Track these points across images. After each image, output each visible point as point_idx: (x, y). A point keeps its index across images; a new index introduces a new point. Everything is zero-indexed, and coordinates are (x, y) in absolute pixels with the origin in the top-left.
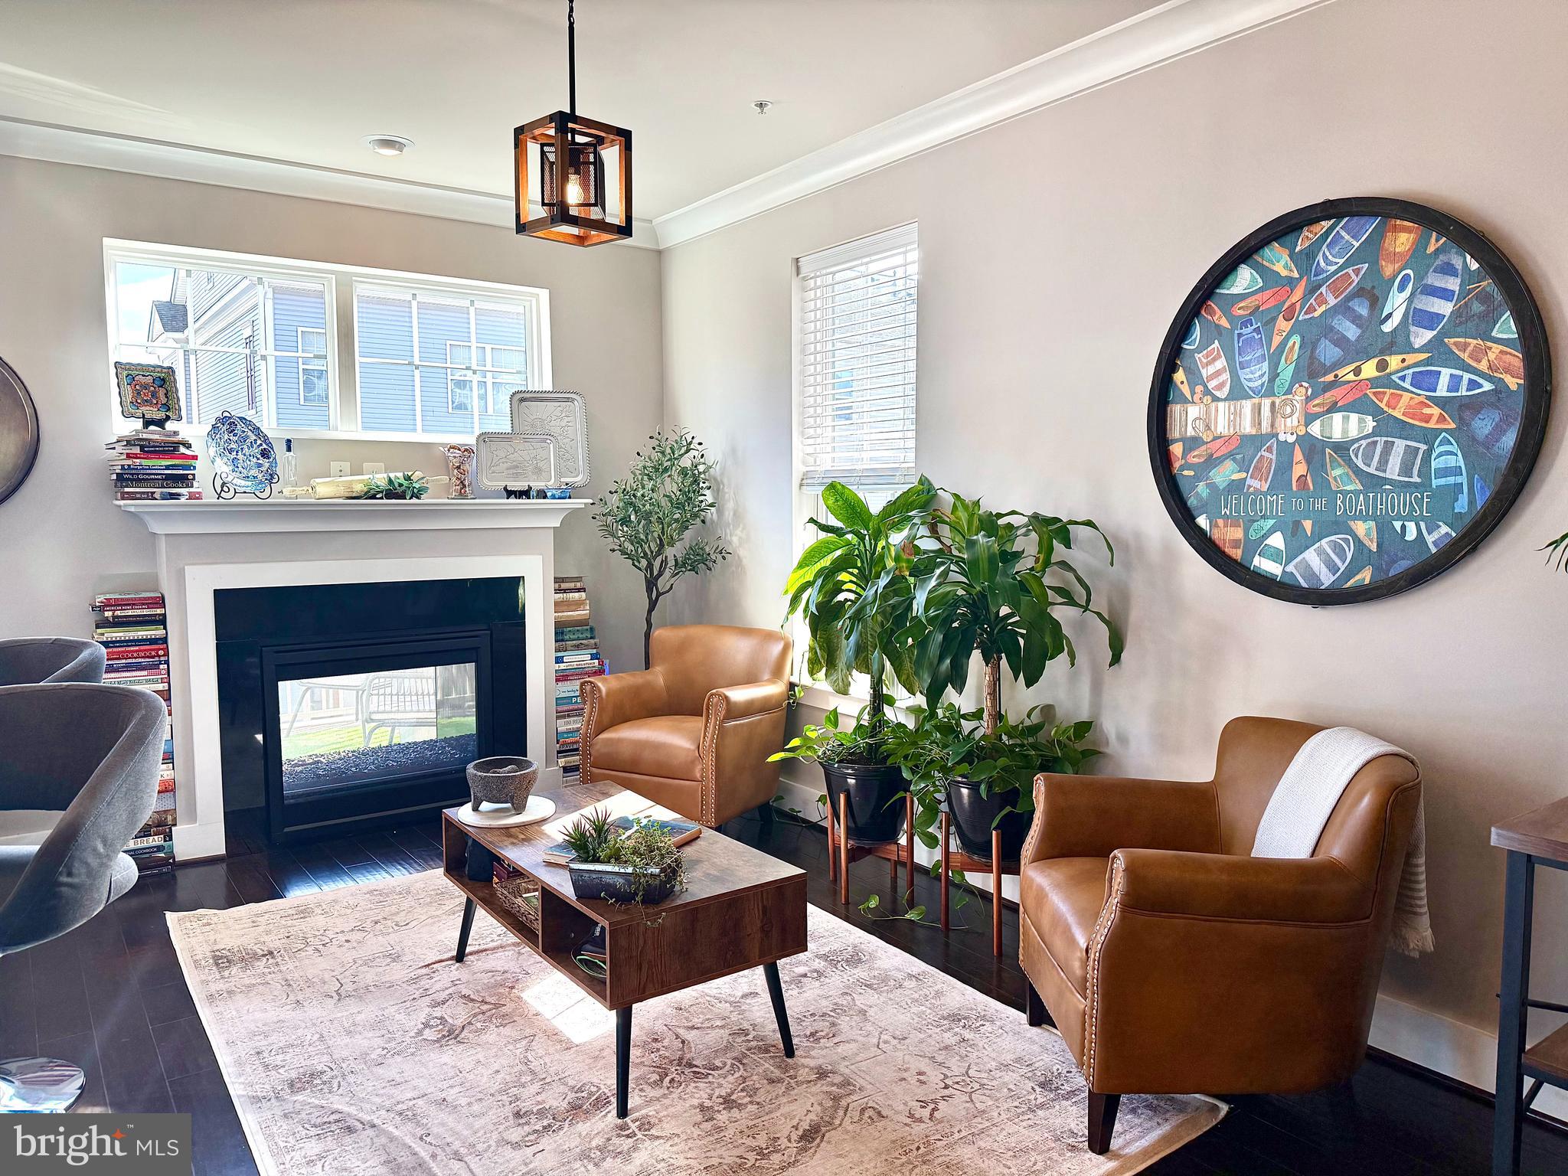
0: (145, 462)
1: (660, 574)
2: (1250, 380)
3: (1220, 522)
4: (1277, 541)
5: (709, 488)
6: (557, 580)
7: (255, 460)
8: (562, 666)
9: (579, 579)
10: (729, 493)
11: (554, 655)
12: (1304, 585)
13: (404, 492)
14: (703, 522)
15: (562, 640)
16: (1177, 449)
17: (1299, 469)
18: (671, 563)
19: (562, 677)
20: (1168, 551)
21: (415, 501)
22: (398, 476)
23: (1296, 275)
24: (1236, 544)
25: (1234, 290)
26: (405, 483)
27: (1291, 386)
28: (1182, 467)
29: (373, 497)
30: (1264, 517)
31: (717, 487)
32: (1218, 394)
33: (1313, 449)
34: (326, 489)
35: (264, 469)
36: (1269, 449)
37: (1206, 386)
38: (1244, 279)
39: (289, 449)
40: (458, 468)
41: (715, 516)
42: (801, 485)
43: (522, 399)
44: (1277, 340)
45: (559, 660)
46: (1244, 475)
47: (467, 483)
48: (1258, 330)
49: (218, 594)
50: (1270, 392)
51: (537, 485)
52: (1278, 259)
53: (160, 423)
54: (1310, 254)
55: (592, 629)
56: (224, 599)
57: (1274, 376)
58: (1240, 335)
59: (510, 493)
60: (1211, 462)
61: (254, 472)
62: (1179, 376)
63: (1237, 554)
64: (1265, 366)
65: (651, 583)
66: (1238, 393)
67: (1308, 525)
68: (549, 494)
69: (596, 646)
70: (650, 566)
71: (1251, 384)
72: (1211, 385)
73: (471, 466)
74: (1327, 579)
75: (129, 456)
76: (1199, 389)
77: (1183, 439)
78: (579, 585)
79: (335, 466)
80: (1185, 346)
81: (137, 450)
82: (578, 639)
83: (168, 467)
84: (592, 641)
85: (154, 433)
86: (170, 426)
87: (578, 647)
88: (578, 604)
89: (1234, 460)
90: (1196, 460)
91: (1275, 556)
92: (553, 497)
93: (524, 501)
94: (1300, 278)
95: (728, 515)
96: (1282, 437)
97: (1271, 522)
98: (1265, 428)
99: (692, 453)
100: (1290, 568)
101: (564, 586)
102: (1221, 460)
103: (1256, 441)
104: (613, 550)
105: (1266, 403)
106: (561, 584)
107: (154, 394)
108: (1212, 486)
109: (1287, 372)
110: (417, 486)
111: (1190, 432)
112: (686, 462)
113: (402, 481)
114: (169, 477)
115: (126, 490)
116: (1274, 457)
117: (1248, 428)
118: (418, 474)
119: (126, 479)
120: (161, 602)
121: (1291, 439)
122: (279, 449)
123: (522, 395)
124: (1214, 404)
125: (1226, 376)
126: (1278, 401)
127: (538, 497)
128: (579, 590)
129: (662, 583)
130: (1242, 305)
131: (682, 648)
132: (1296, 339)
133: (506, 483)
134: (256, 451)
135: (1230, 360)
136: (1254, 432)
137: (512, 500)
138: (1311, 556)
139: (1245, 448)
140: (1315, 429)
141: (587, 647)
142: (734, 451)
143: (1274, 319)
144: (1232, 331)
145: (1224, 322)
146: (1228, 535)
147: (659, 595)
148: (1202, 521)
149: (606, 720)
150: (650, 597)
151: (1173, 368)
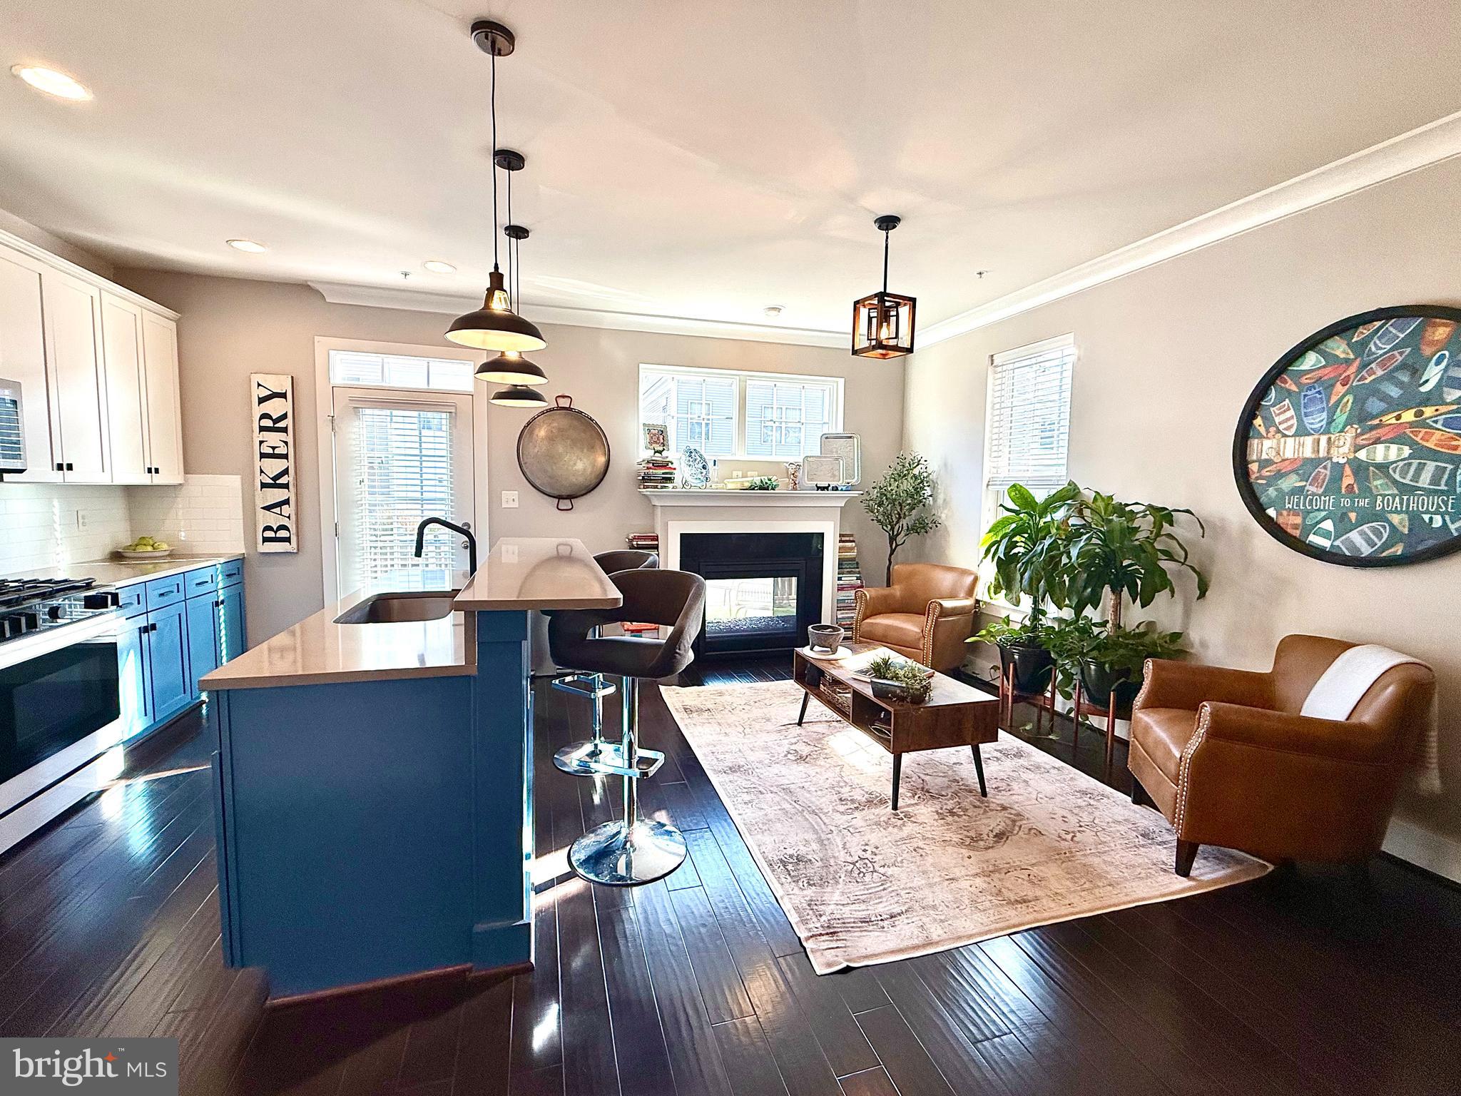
0: (654, 471)
1: (898, 534)
2: (1312, 424)
3: (1285, 513)
4: (1328, 525)
5: (929, 486)
6: (841, 535)
7: (699, 470)
8: (841, 582)
9: (852, 535)
10: (941, 488)
11: (837, 576)
12: (1348, 553)
13: (768, 487)
14: (924, 505)
15: (842, 568)
16: (1254, 467)
17: (1348, 480)
18: (905, 528)
19: (841, 588)
20: (1245, 531)
21: (772, 491)
22: (765, 479)
23: (1352, 356)
24: (1295, 527)
25: (1302, 368)
26: (769, 482)
27: (1344, 427)
28: (1257, 478)
29: (753, 489)
30: (1319, 510)
31: (934, 486)
32: (1287, 433)
33: (1360, 469)
34: (732, 485)
35: (703, 474)
36: (1325, 468)
37: (1278, 428)
38: (1311, 360)
39: (715, 465)
40: (793, 474)
41: (931, 503)
42: (988, 485)
43: (827, 437)
44: (1334, 399)
45: (840, 579)
46: (1304, 483)
47: (797, 482)
48: (1319, 392)
49: (681, 534)
50: (1327, 431)
51: (833, 484)
52: (1338, 347)
53: (660, 452)
54: (1364, 343)
55: (857, 563)
56: (684, 537)
57: (1331, 421)
58: (1305, 396)
59: (818, 488)
60: (1280, 475)
61: (699, 476)
62: (1258, 421)
63: (1297, 533)
64: (1324, 415)
65: (892, 539)
66: (1302, 432)
67: (1353, 516)
68: (840, 489)
69: (859, 573)
70: (892, 529)
71: (1313, 426)
72: (1281, 427)
73: (799, 474)
74: (1366, 551)
75: (648, 468)
76: (1272, 429)
77: (1259, 461)
78: (851, 539)
79: (735, 474)
80: (1263, 403)
81: (651, 465)
82: (850, 568)
83: (663, 474)
84: (857, 570)
85: (658, 457)
86: (664, 454)
87: (849, 573)
88: (851, 549)
89: (1297, 474)
90: (1268, 474)
91: (1326, 535)
92: (842, 490)
93: (826, 492)
94: (1356, 359)
95: (940, 501)
96: (1335, 460)
97: (1324, 514)
98: (1322, 454)
99: (920, 466)
100: (1337, 543)
101: (843, 539)
102: (1287, 474)
103: (1316, 462)
104: (873, 520)
105: (1324, 439)
107: (658, 438)
108: (1279, 490)
109: (1341, 418)
110: (774, 484)
111: (1264, 456)
112: (916, 471)
113: (767, 481)
114: (664, 478)
115: (646, 484)
116: (1328, 473)
117: (1308, 453)
118: (775, 478)
119: (646, 479)
120: (656, 538)
121: (1342, 461)
122: (710, 464)
123: (826, 436)
124: (1283, 440)
125: (1294, 421)
126: (1333, 437)
127: (833, 490)
128: (853, 541)
129: (900, 539)
130: (1307, 377)
131: (911, 575)
132: (1350, 398)
133: (816, 483)
134: (701, 465)
135: (1297, 410)
136: (1313, 456)
137: (820, 491)
138: (1354, 536)
139: (1307, 467)
140: (1362, 455)
141: (855, 573)
142: (946, 465)
143: (1333, 386)
144: (1300, 393)
145: (1294, 388)
146: (1290, 522)
147: (897, 546)
148: (1271, 512)
149: (868, 613)
150: (891, 546)
151: (1255, 417)
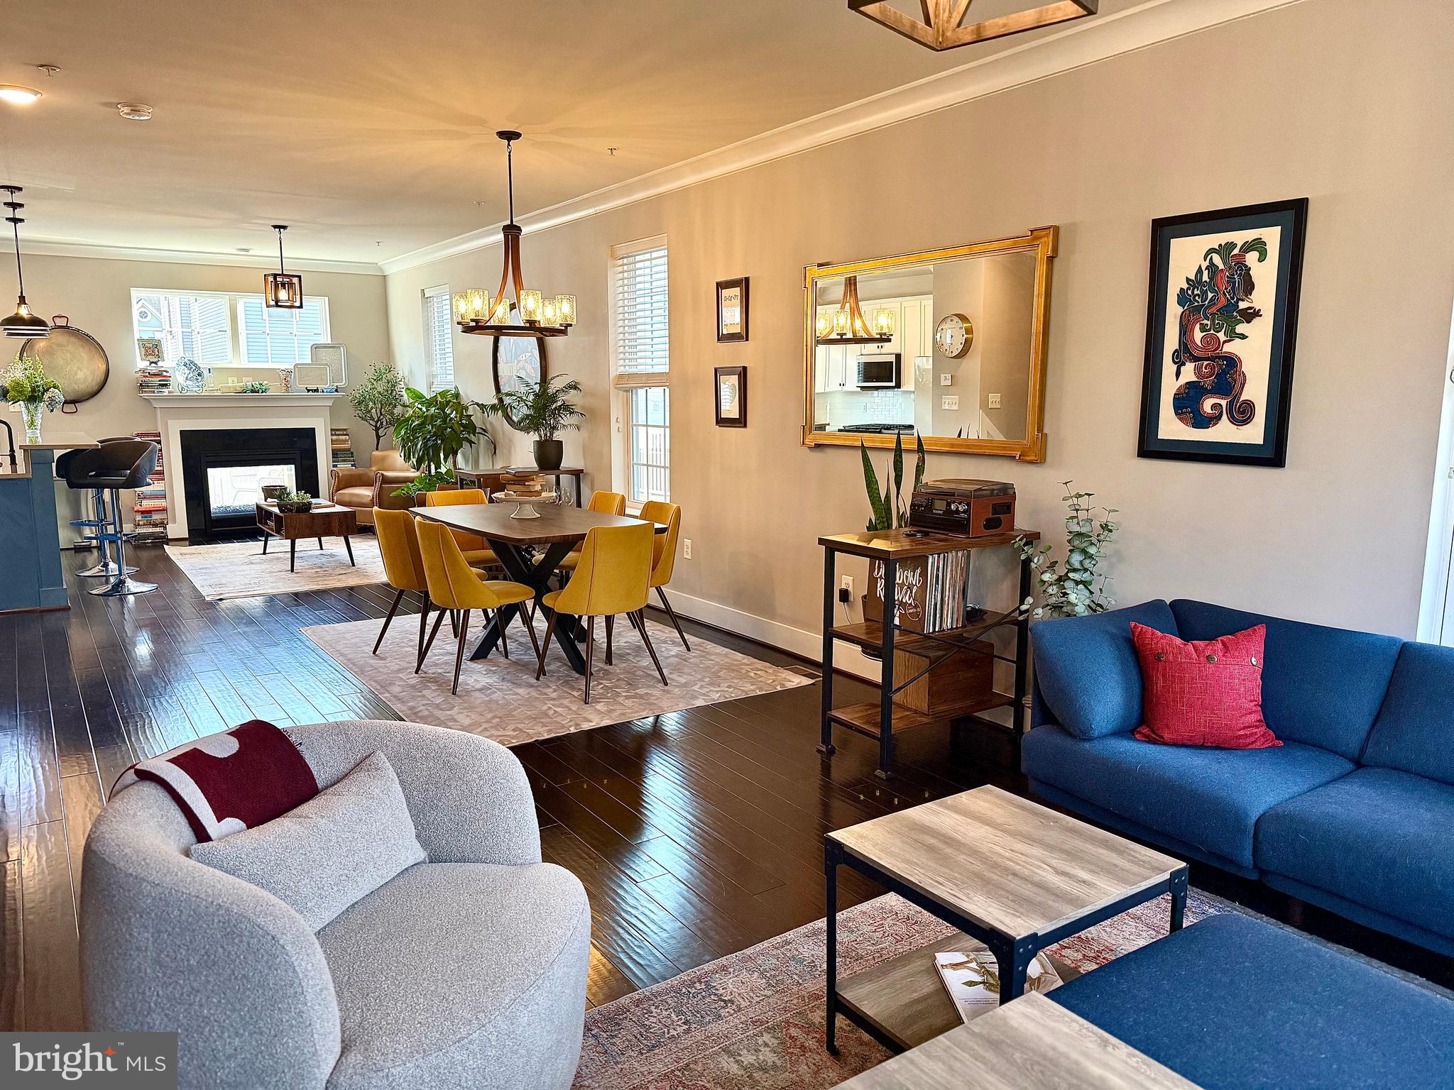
1: (380, 428)
7: (195, 377)
9: (345, 430)
11: (332, 464)
13: (259, 390)
15: (336, 457)
21: (262, 394)
22: (257, 385)
26: (259, 387)
29: (245, 392)
34: (226, 389)
35: (199, 381)
39: (210, 372)
40: (285, 379)
42: (430, 388)
45: (335, 466)
47: (289, 386)
49: (181, 431)
51: (321, 387)
53: (155, 363)
55: (352, 453)
56: (184, 433)
59: (309, 391)
61: (195, 382)
65: (376, 431)
69: (354, 461)
73: (291, 378)
75: (145, 376)
78: (345, 433)
79: (230, 379)
81: (147, 374)
82: (344, 457)
83: (160, 381)
84: (352, 458)
85: (153, 369)
86: (160, 364)
87: (344, 461)
88: (343, 441)
92: (327, 392)
93: (314, 393)
101: (336, 433)
106: (334, 431)
107: (153, 351)
110: (264, 388)
114: (160, 385)
115: (143, 390)
118: (266, 382)
119: (142, 386)
120: (159, 435)
122: (206, 373)
123: (316, 346)
127: (321, 392)
133: (305, 386)
134: (196, 373)
137: (311, 393)
147: (380, 437)
150: (377, 438)
